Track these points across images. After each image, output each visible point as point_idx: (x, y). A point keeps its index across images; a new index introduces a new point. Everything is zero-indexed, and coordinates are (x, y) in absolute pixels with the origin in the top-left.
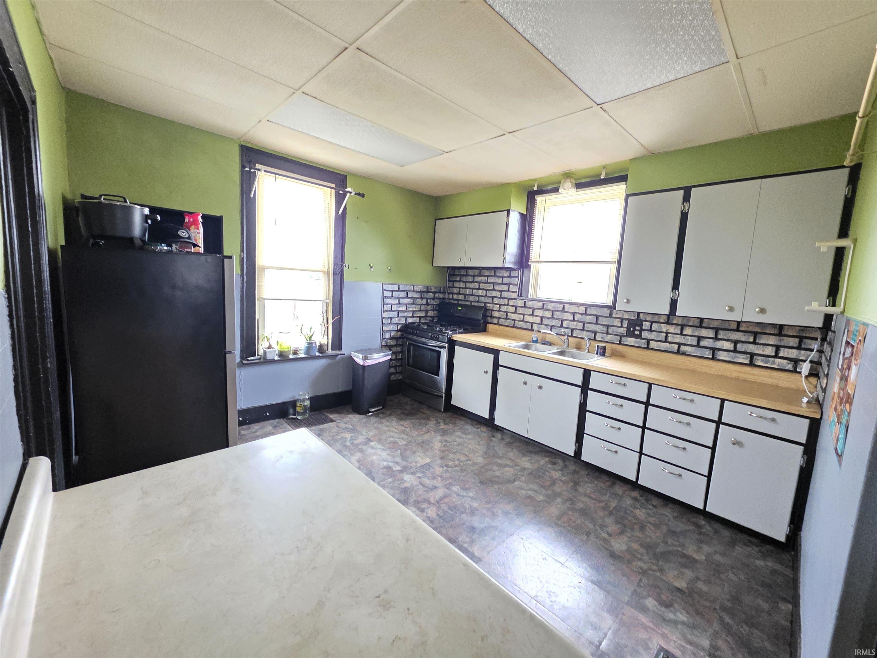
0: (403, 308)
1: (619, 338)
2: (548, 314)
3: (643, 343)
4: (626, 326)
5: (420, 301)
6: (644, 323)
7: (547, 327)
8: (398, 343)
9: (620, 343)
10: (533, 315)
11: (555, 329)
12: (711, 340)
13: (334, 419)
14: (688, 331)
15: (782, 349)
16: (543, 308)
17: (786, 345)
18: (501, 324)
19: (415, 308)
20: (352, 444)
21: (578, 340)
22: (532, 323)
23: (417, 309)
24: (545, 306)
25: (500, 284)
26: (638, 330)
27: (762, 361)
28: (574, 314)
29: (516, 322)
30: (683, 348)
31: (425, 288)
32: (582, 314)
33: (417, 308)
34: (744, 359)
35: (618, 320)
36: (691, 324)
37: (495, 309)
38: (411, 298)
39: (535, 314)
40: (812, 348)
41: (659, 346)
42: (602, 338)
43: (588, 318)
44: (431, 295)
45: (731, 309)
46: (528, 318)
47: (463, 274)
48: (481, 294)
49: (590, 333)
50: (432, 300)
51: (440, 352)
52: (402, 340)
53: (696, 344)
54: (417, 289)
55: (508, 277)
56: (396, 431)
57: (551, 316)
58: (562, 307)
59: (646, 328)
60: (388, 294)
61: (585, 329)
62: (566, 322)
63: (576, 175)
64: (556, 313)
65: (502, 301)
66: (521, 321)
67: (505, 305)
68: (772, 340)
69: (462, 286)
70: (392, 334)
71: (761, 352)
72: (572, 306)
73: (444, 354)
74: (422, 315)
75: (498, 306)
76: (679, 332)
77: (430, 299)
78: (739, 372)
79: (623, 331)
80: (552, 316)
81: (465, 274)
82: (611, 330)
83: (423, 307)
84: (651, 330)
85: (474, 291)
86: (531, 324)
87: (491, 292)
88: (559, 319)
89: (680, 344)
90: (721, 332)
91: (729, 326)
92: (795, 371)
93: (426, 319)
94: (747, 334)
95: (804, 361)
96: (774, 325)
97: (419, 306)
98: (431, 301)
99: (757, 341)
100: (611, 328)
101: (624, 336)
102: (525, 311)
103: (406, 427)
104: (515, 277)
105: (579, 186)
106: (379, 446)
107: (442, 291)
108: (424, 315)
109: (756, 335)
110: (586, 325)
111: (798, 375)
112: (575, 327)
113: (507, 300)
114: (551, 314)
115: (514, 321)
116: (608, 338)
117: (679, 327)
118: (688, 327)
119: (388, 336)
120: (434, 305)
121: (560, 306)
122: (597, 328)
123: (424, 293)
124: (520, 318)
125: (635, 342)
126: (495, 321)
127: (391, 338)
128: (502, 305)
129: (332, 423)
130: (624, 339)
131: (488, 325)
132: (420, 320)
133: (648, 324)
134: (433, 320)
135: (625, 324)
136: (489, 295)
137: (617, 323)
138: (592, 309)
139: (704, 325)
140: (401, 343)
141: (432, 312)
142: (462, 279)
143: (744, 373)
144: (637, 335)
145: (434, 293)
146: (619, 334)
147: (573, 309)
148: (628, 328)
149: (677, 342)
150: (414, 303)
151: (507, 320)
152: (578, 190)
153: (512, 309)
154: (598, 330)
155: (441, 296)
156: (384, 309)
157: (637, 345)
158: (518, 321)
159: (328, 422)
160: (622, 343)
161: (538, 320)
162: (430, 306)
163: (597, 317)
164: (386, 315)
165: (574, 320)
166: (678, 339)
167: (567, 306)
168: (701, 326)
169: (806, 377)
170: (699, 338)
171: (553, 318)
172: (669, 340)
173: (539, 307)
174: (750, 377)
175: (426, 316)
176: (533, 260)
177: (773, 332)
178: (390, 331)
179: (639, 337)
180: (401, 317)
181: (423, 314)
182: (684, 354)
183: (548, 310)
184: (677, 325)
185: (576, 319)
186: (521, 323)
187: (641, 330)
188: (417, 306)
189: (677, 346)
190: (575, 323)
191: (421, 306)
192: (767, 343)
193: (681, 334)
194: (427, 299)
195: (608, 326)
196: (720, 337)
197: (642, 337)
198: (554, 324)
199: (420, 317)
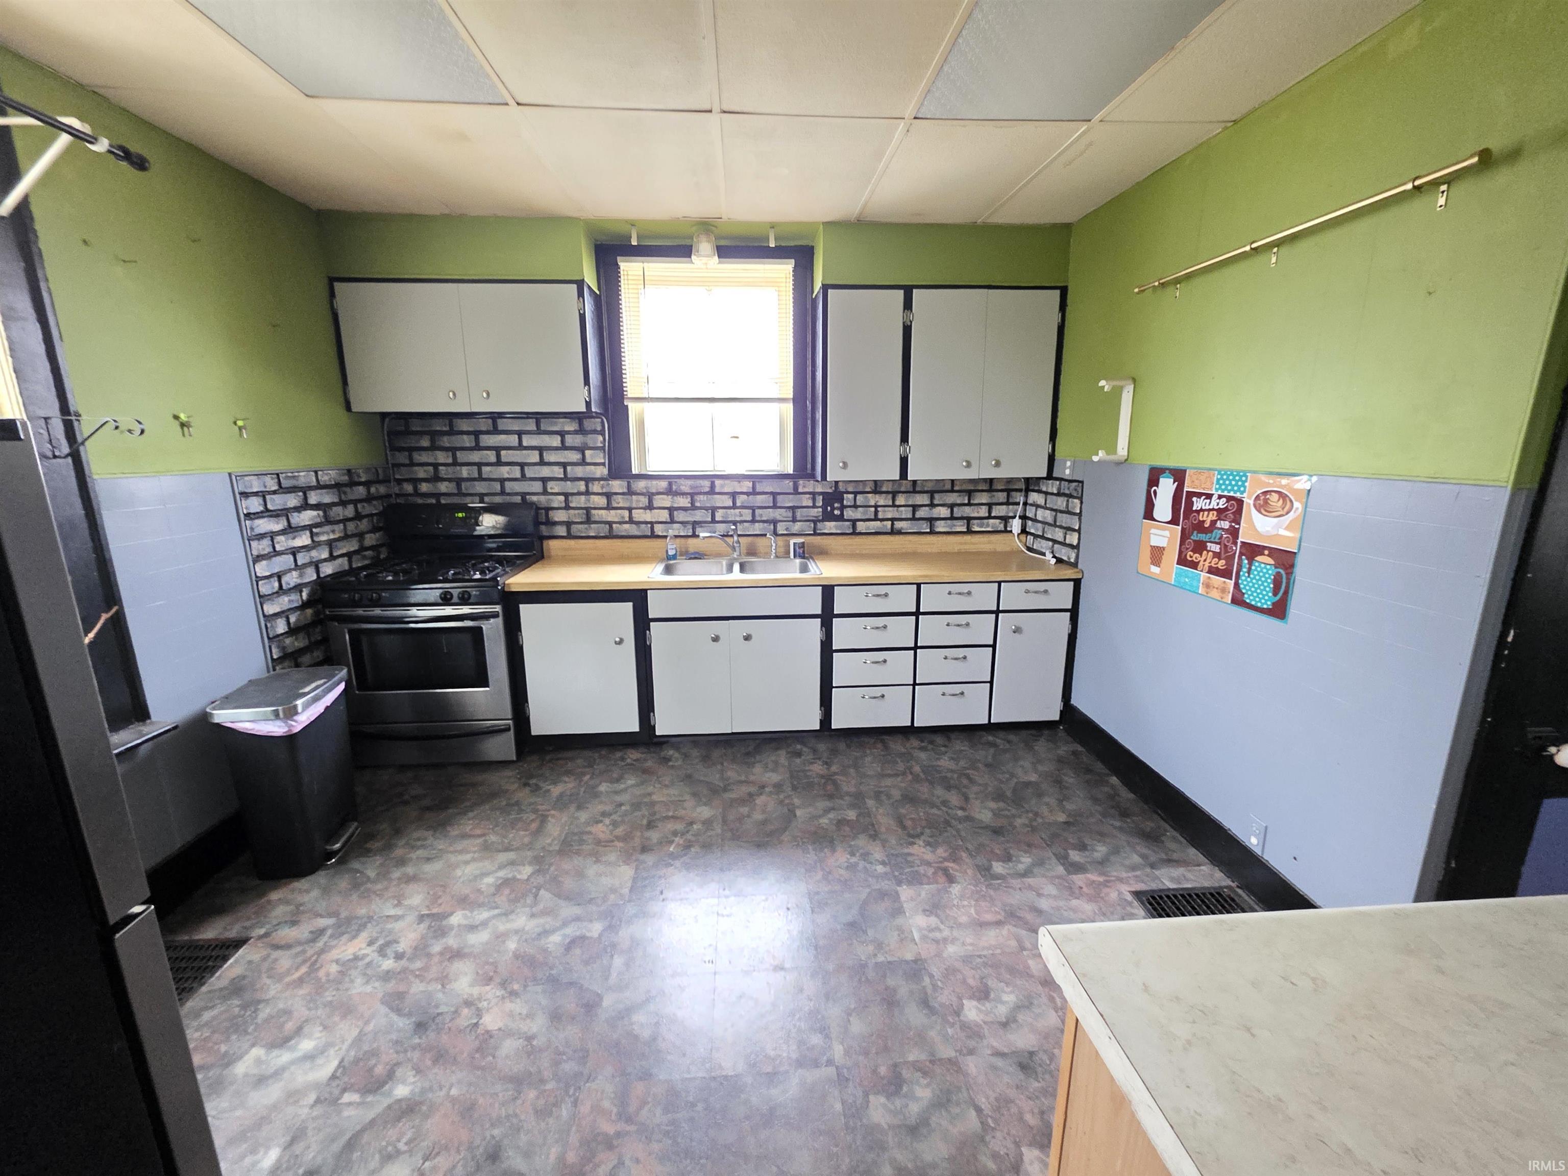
0: (304, 540)
1: (812, 525)
2: (684, 502)
3: (846, 527)
4: (821, 504)
5: (338, 512)
6: (845, 495)
7: (685, 527)
8: (313, 639)
9: (815, 534)
10: (650, 507)
11: (701, 527)
12: (927, 508)
13: (233, 933)
14: (901, 500)
15: (994, 507)
16: (669, 492)
17: (997, 502)
18: (579, 534)
19: (333, 531)
20: (399, 956)
21: (750, 539)
22: (652, 523)
23: (336, 536)
24: (674, 488)
25: (557, 449)
26: (837, 508)
27: (978, 525)
28: (734, 495)
29: (614, 526)
30: (899, 525)
31: (344, 474)
32: (747, 494)
33: (336, 532)
34: (961, 527)
35: (808, 496)
36: (903, 489)
37: (555, 505)
38: (316, 507)
39: (655, 506)
40: (1018, 501)
41: (868, 528)
42: (787, 529)
43: (760, 500)
44: (361, 491)
45: (969, 465)
46: (639, 515)
47: (438, 428)
48: (506, 476)
49: (765, 524)
50: (365, 505)
51: (480, 629)
52: (318, 629)
53: (911, 517)
54: (326, 478)
55: (576, 432)
56: (468, 857)
57: (689, 505)
58: (709, 485)
59: (849, 504)
60: (255, 505)
61: (758, 518)
62: (720, 510)
63: (716, 227)
64: (698, 498)
65: (569, 487)
66: (626, 523)
67: (579, 494)
68: (984, 498)
69: (441, 461)
70: (293, 619)
71: (976, 515)
72: (727, 482)
73: (493, 630)
74: (352, 549)
75: (562, 498)
76: (890, 503)
77: (361, 501)
78: (961, 544)
79: (817, 512)
80: (692, 504)
81: (446, 429)
82: (799, 513)
83: (351, 526)
84: (855, 506)
85: (486, 469)
86: (649, 525)
87: (536, 467)
88: (706, 509)
89: (893, 520)
90: (937, 496)
91: (944, 486)
92: (1006, 531)
93: (364, 557)
94: (962, 494)
95: (1014, 517)
96: (985, 480)
97: (341, 526)
98: (363, 507)
99: (972, 502)
100: (799, 510)
101: (820, 521)
102: (631, 501)
103: (484, 835)
104: (595, 432)
105: (725, 251)
106: (485, 915)
107: (381, 477)
108: (356, 548)
109: (970, 493)
110: (758, 512)
111: (1010, 535)
112: (738, 519)
113: (583, 483)
114: (689, 499)
115: (610, 524)
116: (797, 527)
117: (890, 496)
118: (900, 494)
119: (281, 627)
120: (372, 515)
121: (706, 484)
122: (778, 514)
123: (344, 489)
124: (623, 517)
125: (836, 527)
126: (561, 531)
127: (292, 631)
128: (573, 494)
129: (241, 952)
130: (819, 525)
131: (545, 543)
132: (350, 562)
133: (851, 496)
134: (379, 553)
135: (819, 500)
136: (533, 476)
137: (806, 501)
138: (765, 484)
139: (918, 489)
140: (319, 638)
141: (372, 535)
142: (438, 443)
143: (965, 543)
144: (837, 516)
145: (367, 484)
146: (811, 518)
147: (730, 486)
148: (824, 507)
149: (890, 517)
150: (328, 521)
151: (592, 526)
152: (722, 260)
153: (601, 501)
154: (779, 518)
155: (382, 490)
156: (255, 553)
157: (839, 532)
158: (620, 523)
159: (225, 959)
160: (818, 532)
161: (664, 515)
162: (365, 521)
163: (774, 495)
164: (262, 569)
165: (734, 507)
166: (890, 513)
167: (718, 482)
168: (914, 491)
169: (1019, 535)
170: (915, 508)
171: (693, 507)
172: (880, 516)
173: (662, 491)
174: (972, 546)
175: (362, 549)
176: (629, 396)
177: (984, 488)
178: (283, 612)
179: (841, 518)
180: (305, 566)
181: (353, 546)
182: (900, 532)
183: (683, 494)
184: (887, 492)
185: (738, 504)
186: (626, 526)
187: (843, 508)
188: (336, 527)
189: (890, 523)
190: (737, 511)
191: (345, 526)
192: (980, 502)
193: (894, 505)
194: (355, 502)
195: (793, 509)
196: (936, 502)
197: (845, 517)
198: (698, 518)
199: (349, 555)
